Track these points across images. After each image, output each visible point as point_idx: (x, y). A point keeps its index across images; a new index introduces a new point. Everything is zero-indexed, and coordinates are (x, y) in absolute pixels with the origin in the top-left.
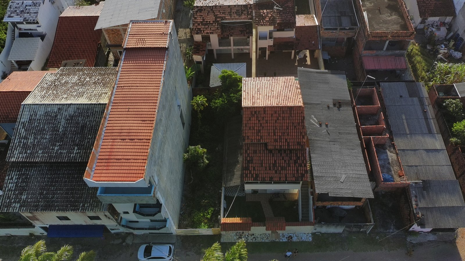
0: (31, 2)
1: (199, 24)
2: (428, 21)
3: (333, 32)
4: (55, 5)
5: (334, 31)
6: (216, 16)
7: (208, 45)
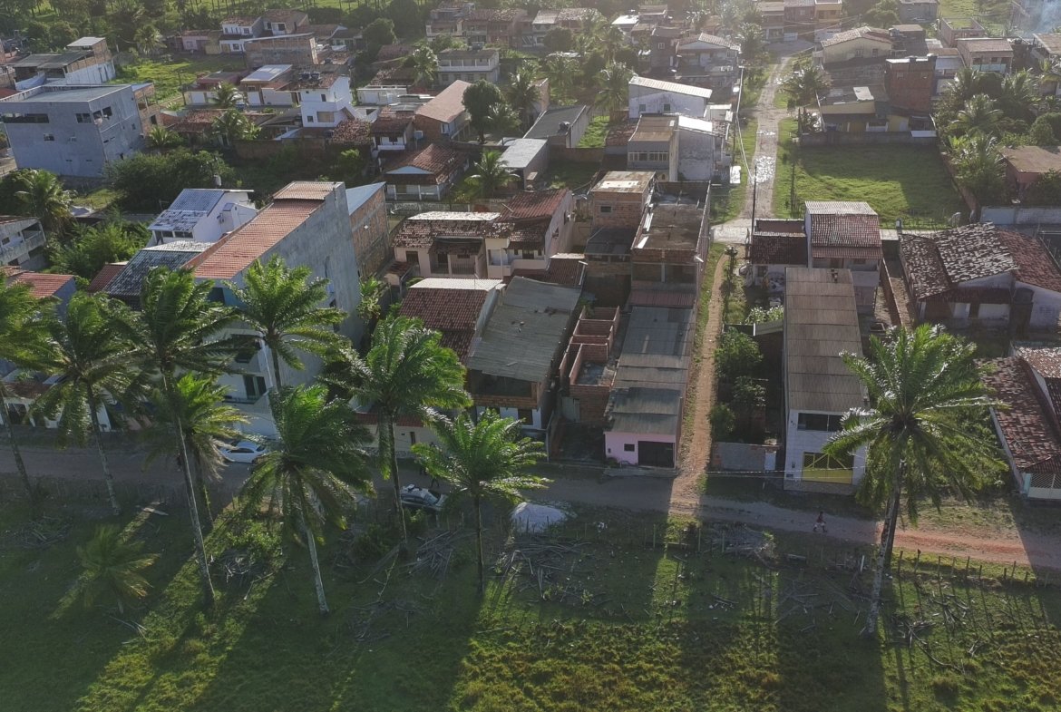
0: (192, 211)
1: (405, 237)
2: (770, 273)
3: (602, 265)
4: (223, 224)
5: (604, 263)
6: (433, 231)
7: (416, 268)
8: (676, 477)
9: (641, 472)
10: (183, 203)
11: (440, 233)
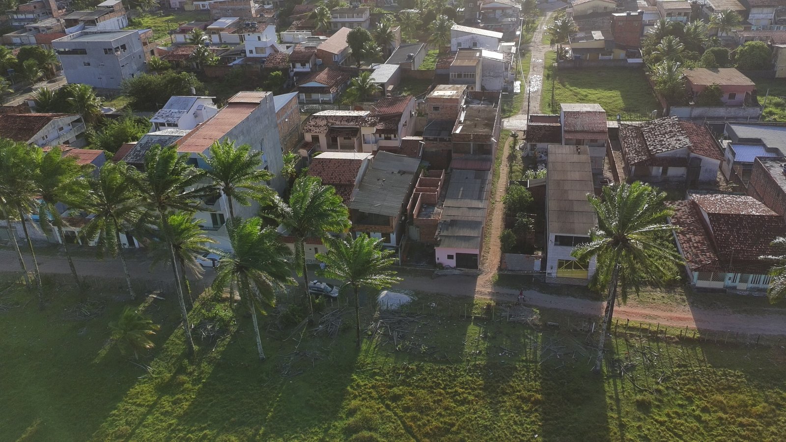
0: (177, 110)
1: (311, 126)
2: (538, 148)
3: (434, 144)
4: (197, 118)
5: (435, 142)
6: (328, 122)
7: (318, 146)
8: (479, 275)
9: (457, 272)
10: (172, 105)
11: (333, 124)
